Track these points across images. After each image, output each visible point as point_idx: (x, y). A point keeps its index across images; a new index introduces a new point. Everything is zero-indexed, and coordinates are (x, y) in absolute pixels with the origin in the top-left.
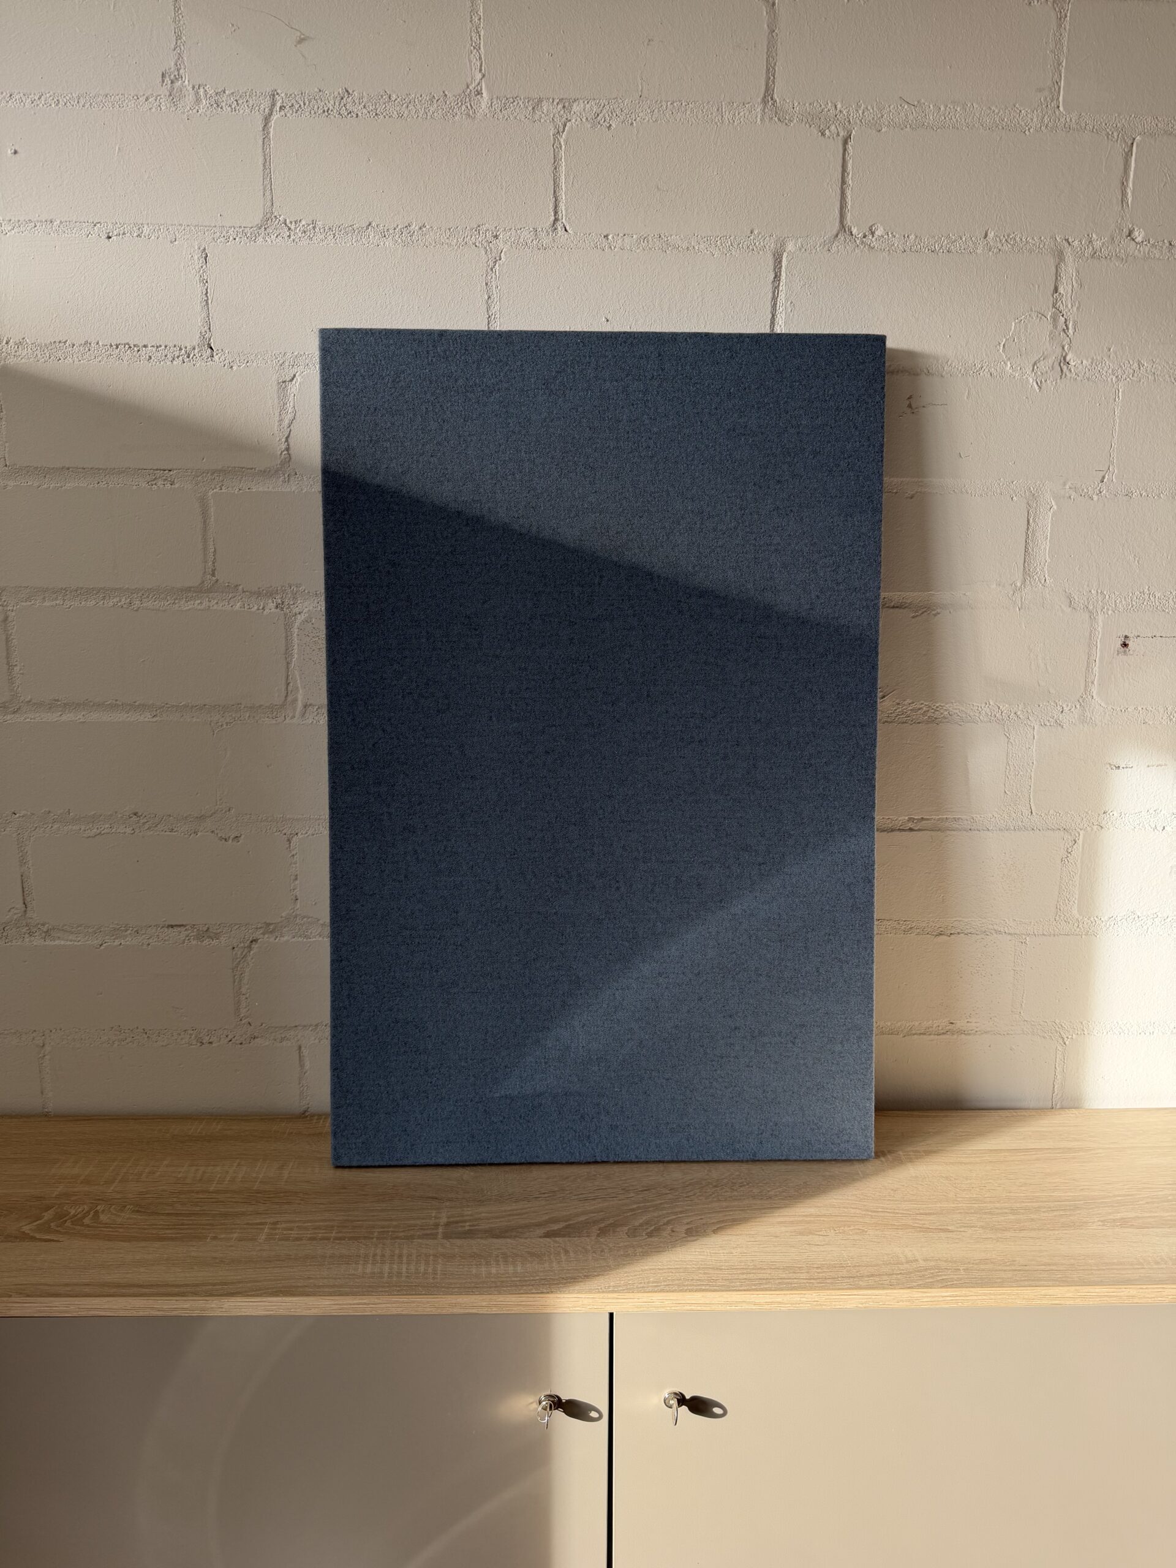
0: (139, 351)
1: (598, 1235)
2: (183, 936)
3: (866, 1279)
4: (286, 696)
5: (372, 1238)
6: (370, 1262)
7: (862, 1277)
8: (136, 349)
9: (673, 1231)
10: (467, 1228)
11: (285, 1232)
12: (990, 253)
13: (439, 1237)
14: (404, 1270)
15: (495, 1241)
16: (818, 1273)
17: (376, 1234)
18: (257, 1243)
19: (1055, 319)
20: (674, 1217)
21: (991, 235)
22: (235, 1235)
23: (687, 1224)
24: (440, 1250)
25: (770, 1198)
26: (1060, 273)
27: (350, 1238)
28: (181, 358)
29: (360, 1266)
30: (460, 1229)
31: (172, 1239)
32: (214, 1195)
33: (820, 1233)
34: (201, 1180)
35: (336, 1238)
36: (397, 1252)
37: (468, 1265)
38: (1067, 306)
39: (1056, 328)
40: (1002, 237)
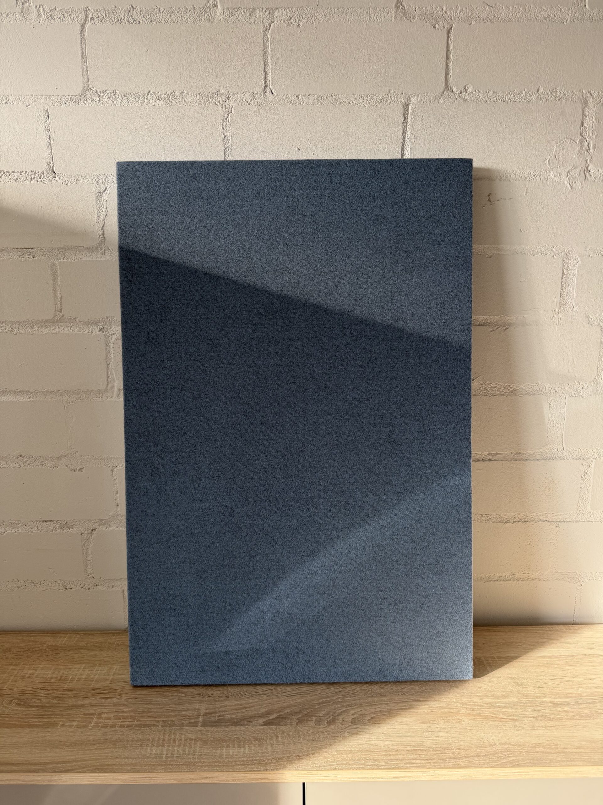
0: (10, 175)
1: (297, 724)
2: (52, 527)
3: (464, 760)
4: (108, 384)
5: (158, 726)
6: (155, 745)
7: (461, 758)
8: (8, 174)
9: (344, 721)
10: (217, 718)
11: (106, 721)
12: (541, 102)
13: (200, 725)
14: (176, 752)
15: (234, 728)
16: (434, 754)
17: (161, 722)
18: (88, 730)
19: (581, 143)
20: (344, 709)
21: (541, 90)
22: (75, 723)
23: (353, 715)
24: (200, 735)
25: (404, 694)
26: (585, 114)
27: (146, 726)
28: (36, 179)
29: (149, 748)
30: (212, 719)
31: (37, 726)
32: (66, 692)
33: (435, 722)
34: (60, 680)
35: (136, 726)
36: (173, 737)
37: (216, 748)
38: (589, 135)
39: (582, 149)
40: (548, 91)
